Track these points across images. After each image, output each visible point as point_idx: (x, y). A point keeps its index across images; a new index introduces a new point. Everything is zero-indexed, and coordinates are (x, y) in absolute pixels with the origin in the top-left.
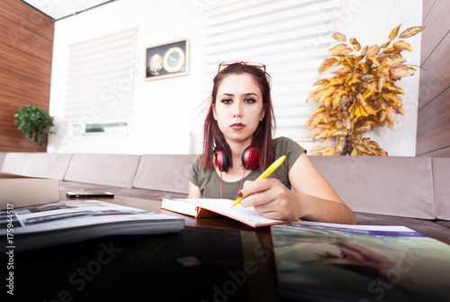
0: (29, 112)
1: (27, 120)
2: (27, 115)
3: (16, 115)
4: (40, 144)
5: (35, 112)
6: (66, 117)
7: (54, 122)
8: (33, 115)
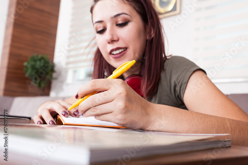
0: (35, 61)
1: (33, 67)
2: (33, 63)
3: (25, 64)
4: (43, 90)
5: (40, 60)
6: (67, 63)
7: (56, 69)
8: (38, 63)
